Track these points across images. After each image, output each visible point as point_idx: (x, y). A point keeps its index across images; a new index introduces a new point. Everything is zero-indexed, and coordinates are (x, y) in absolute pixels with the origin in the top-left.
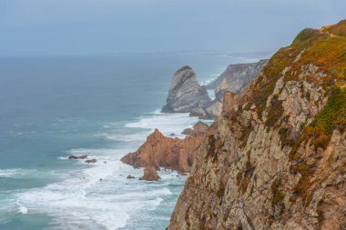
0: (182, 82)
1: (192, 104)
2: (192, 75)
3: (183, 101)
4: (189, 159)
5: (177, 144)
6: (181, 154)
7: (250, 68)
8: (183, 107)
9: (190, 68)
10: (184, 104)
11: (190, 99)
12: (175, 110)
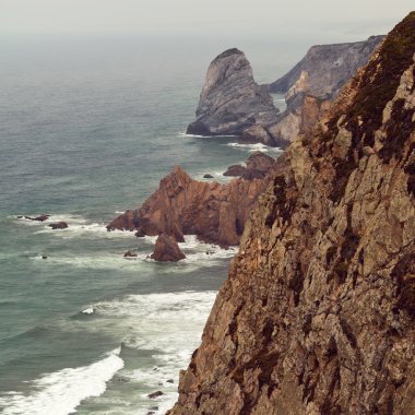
0: (225, 78)
1: (243, 120)
2: (244, 64)
3: (226, 113)
4: (237, 220)
5: (215, 193)
6: (223, 210)
7: (351, 51)
8: (227, 126)
9: (241, 53)
10: (231, 120)
11: (240, 110)
12: (213, 130)
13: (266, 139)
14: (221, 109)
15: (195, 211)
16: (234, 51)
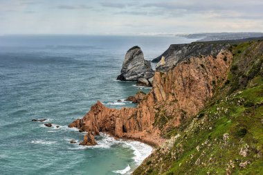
0: (133, 58)
1: (139, 75)
2: (140, 53)
3: (132, 72)
4: (123, 126)
5: (114, 113)
6: (117, 121)
7: (184, 48)
8: (133, 77)
9: (139, 48)
10: (134, 75)
11: (138, 71)
12: (127, 79)
13: (147, 83)
14: (131, 70)
15: (105, 121)
16: (137, 47)
